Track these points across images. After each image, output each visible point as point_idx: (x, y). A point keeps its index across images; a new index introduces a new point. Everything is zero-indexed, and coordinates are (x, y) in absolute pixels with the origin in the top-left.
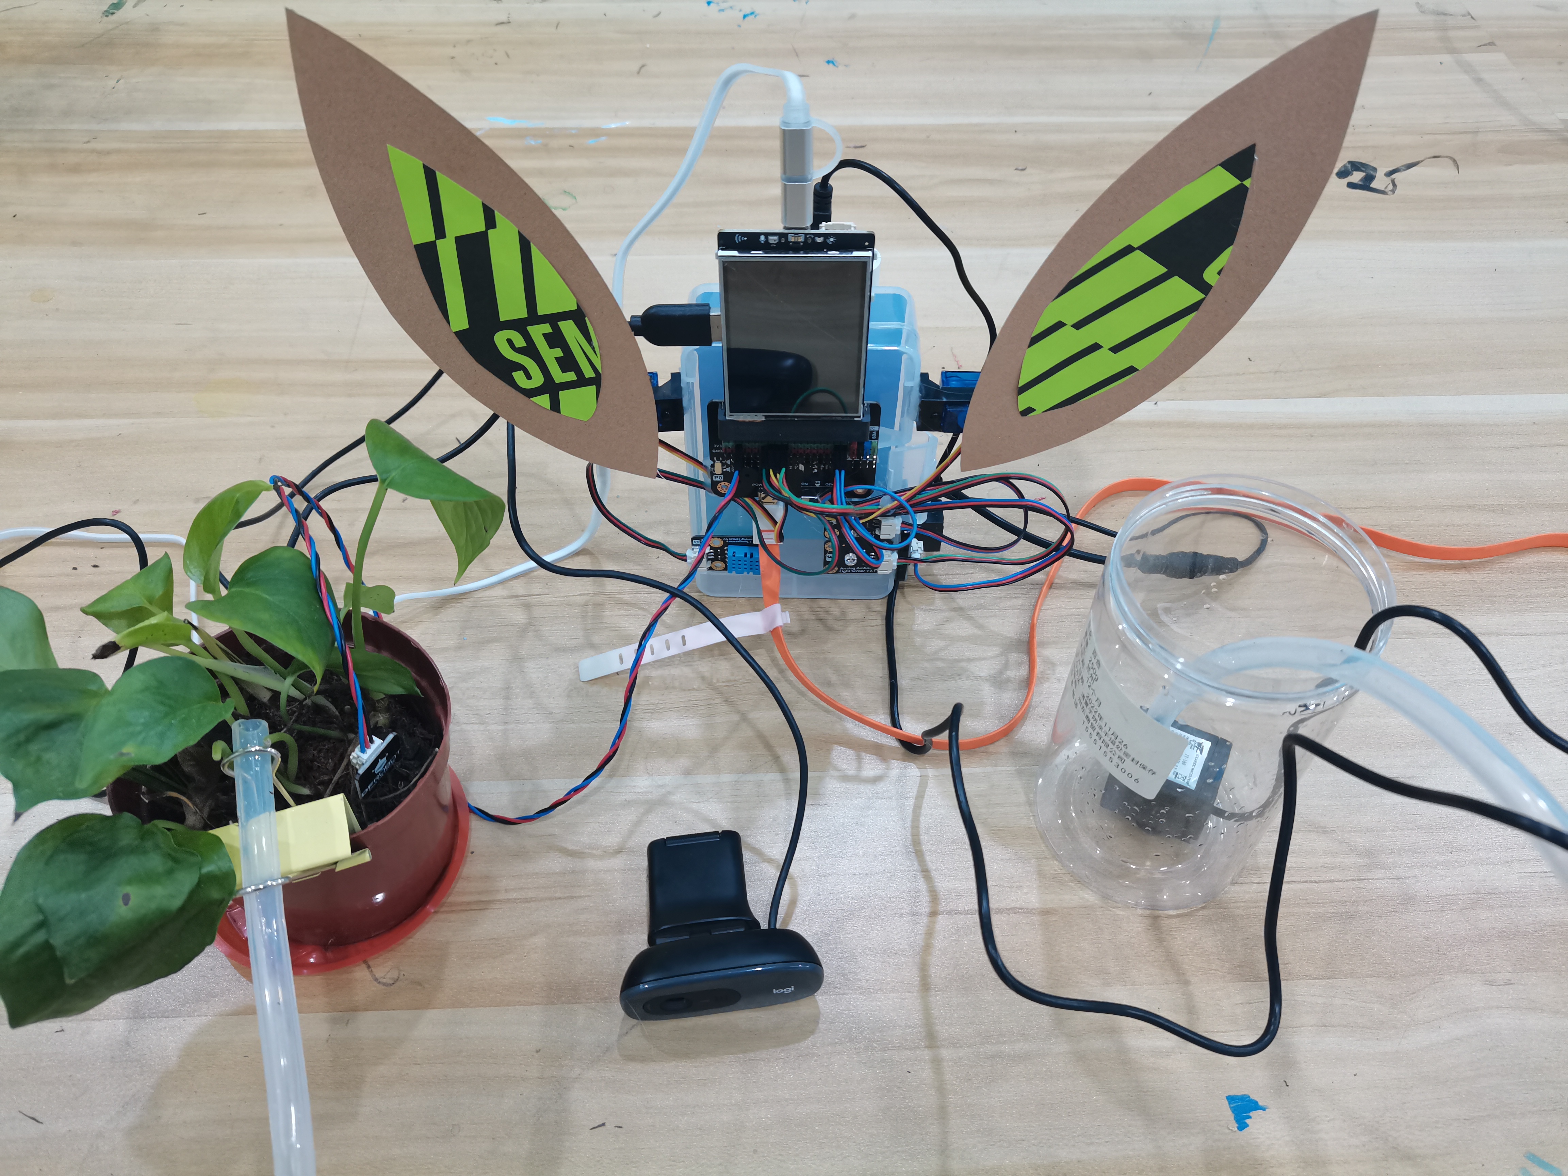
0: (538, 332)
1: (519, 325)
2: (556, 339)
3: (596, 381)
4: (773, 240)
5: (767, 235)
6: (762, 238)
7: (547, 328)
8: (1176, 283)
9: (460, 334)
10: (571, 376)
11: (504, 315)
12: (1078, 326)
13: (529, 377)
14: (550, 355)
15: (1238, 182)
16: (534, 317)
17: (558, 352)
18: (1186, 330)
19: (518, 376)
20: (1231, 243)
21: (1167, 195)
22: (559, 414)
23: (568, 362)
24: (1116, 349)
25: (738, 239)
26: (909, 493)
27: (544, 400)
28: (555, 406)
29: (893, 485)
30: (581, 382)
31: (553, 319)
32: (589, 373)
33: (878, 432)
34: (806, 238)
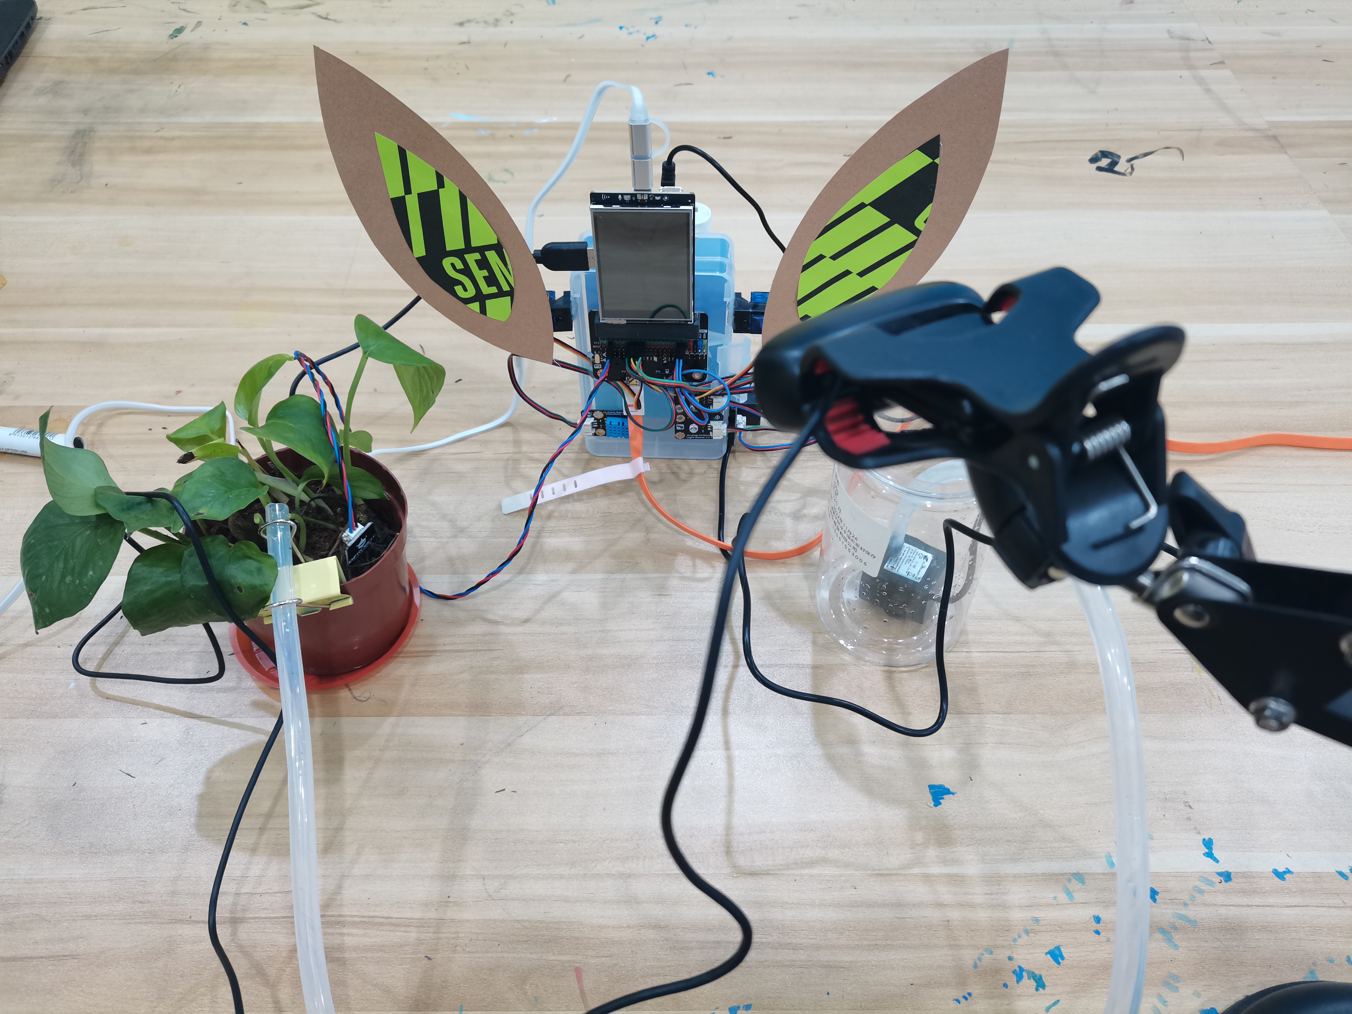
0: (472, 258)
1: (459, 254)
2: (483, 264)
3: (511, 293)
4: (627, 198)
5: (622, 195)
6: (620, 196)
7: (477, 256)
8: (897, 228)
9: (420, 259)
10: (494, 290)
11: (449, 248)
12: (834, 257)
13: (465, 290)
14: (480, 275)
15: (931, 161)
16: (469, 248)
17: (485, 273)
18: (907, 261)
19: (459, 289)
20: (931, 201)
21: (885, 169)
22: (485, 316)
23: (491, 280)
24: (861, 274)
25: (603, 198)
26: (732, 379)
27: (475, 306)
28: (483, 311)
29: (720, 375)
30: (501, 294)
31: (482, 250)
32: (506, 288)
33: (707, 334)
34: (649, 197)
